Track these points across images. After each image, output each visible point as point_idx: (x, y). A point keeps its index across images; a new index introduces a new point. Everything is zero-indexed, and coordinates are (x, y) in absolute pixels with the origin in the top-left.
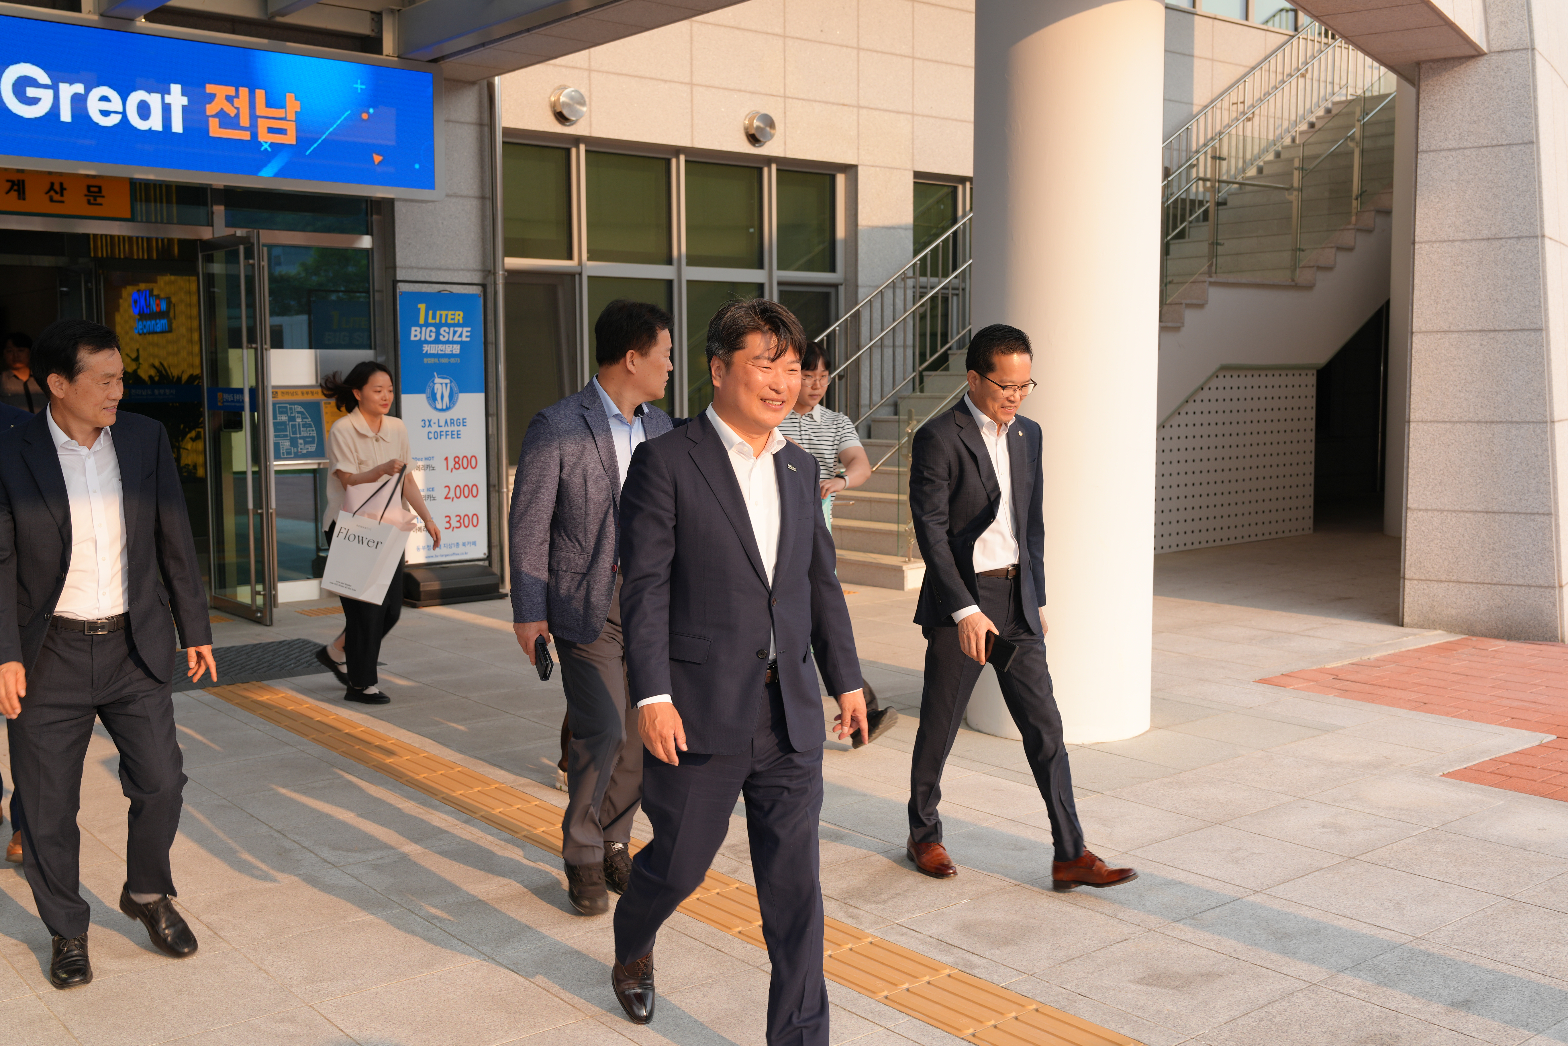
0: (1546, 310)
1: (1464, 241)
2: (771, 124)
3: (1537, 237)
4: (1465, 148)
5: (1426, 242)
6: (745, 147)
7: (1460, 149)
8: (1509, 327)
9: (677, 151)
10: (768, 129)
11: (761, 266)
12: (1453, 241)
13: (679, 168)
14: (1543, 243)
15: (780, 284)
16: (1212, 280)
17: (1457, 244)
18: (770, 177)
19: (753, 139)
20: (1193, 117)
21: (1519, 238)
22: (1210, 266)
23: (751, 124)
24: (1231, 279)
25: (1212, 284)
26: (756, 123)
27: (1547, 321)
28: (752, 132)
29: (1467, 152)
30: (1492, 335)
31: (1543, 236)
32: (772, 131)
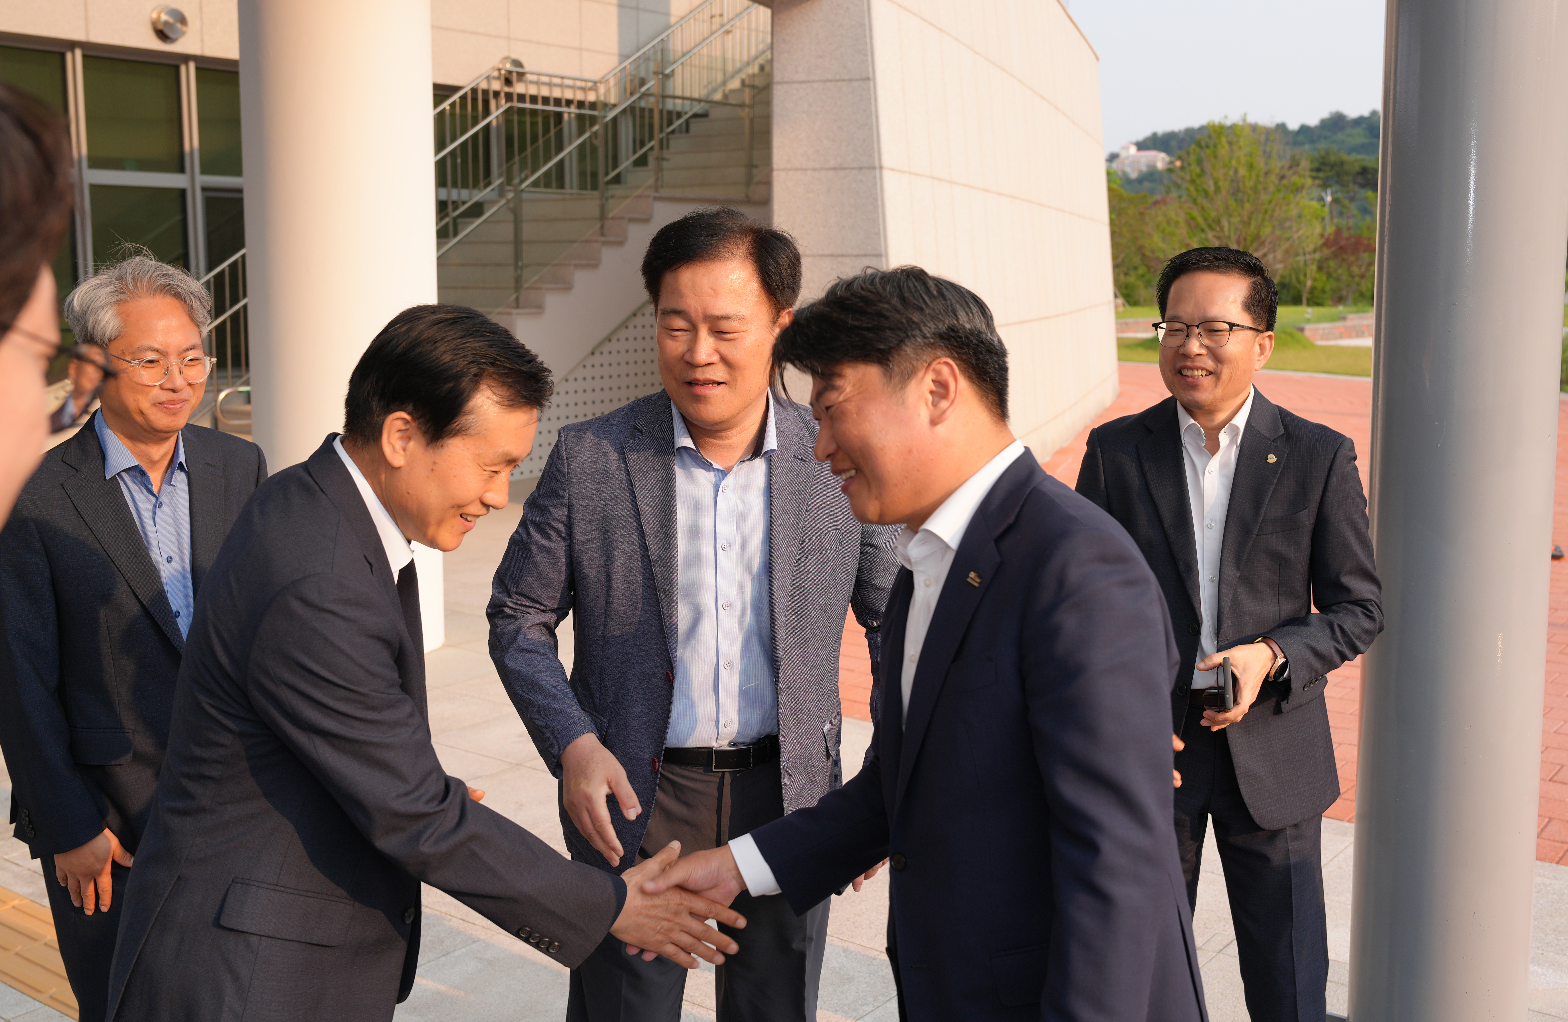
0: (885, 237)
1: (815, 170)
2: (183, 20)
3: (874, 168)
4: (813, 81)
5: (784, 170)
6: (154, 44)
7: (808, 82)
8: (854, 253)
9: (72, 45)
10: (179, 25)
11: (181, 170)
12: (805, 170)
13: (75, 63)
14: (881, 174)
15: (204, 189)
16: (657, 195)
17: (809, 172)
18: (189, 76)
19: (162, 34)
20: (669, 27)
21: (860, 169)
22: (657, 180)
23: (159, 17)
24: (678, 193)
25: (656, 199)
26: (164, 17)
27: (886, 248)
28: (160, 27)
29: (815, 85)
30: (840, 259)
31: (881, 168)
32: (184, 29)
